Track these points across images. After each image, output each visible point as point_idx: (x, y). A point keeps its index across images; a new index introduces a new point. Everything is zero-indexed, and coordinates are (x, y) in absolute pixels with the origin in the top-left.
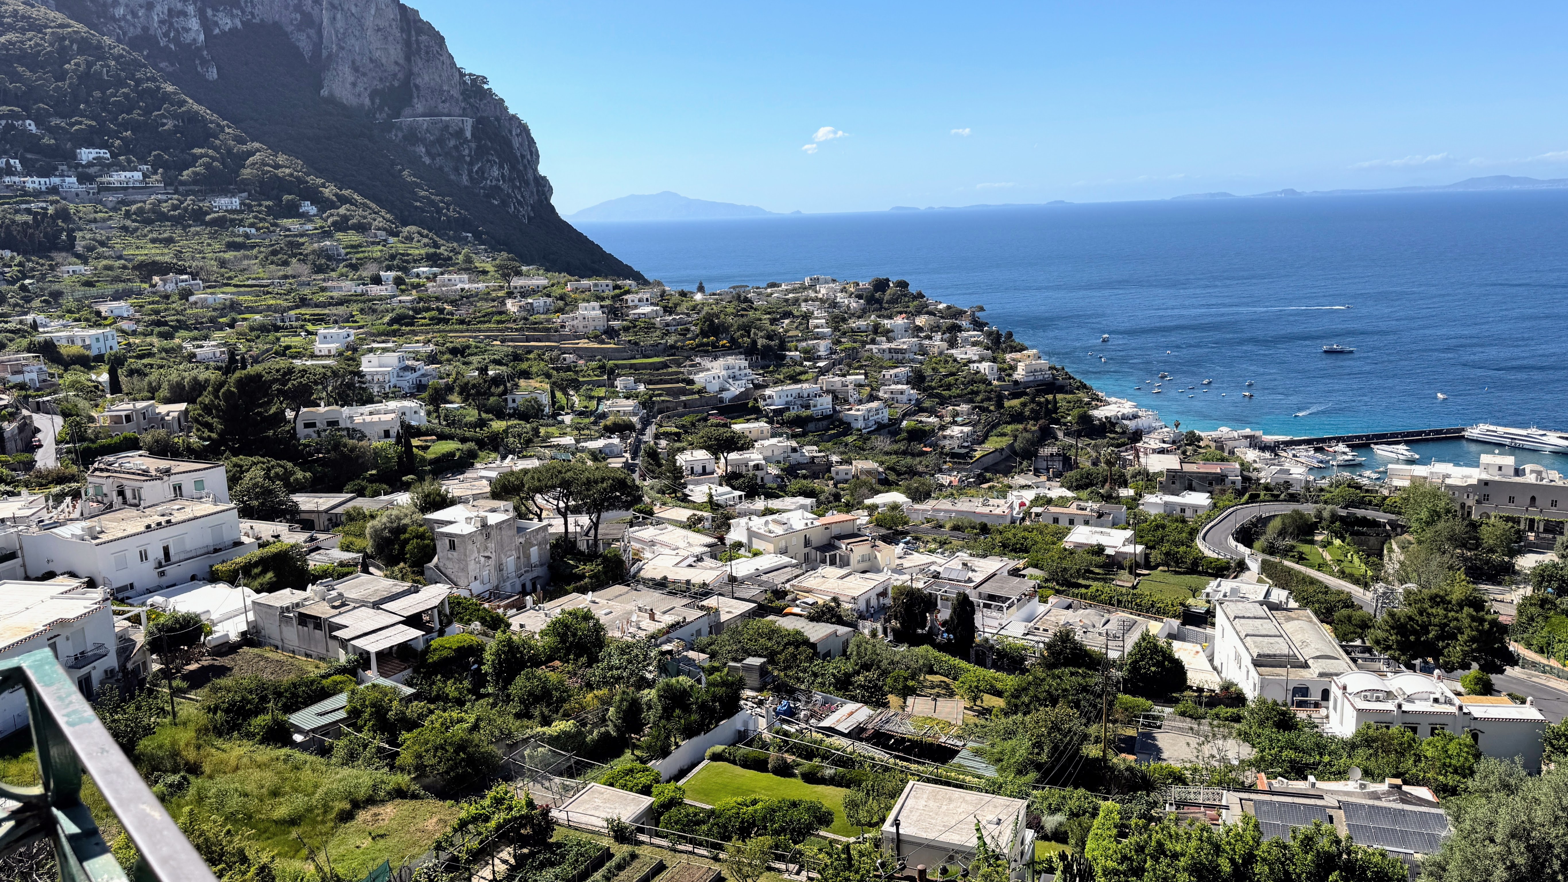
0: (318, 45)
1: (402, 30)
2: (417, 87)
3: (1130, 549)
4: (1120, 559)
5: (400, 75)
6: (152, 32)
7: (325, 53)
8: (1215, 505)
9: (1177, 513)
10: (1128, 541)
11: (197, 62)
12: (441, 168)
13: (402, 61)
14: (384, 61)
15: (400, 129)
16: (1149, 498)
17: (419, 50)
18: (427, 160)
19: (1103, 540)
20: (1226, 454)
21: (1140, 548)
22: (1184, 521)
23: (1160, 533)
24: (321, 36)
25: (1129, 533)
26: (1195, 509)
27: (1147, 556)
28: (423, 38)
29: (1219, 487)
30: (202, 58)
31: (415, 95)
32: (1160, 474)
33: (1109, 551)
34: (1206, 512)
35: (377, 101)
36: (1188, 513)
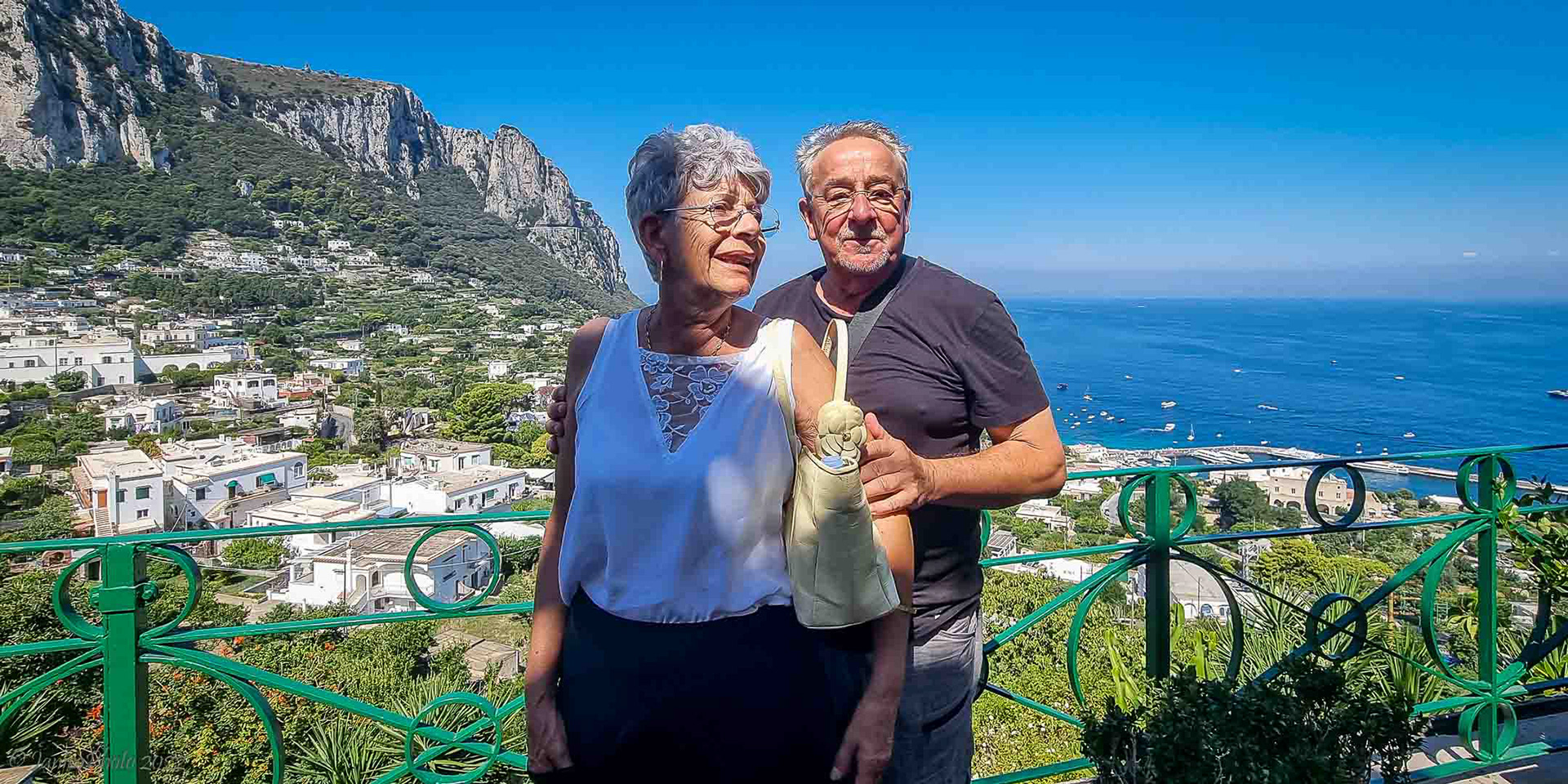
0: (484, 181)
1: (540, 172)
2: (547, 208)
5: (537, 201)
6: (381, 169)
7: (489, 186)
11: (408, 188)
12: (559, 260)
13: (539, 192)
14: (527, 190)
15: (535, 234)
17: (551, 185)
18: (550, 254)
24: (488, 175)
28: (553, 178)
30: (411, 186)
31: (545, 214)
35: (521, 216)
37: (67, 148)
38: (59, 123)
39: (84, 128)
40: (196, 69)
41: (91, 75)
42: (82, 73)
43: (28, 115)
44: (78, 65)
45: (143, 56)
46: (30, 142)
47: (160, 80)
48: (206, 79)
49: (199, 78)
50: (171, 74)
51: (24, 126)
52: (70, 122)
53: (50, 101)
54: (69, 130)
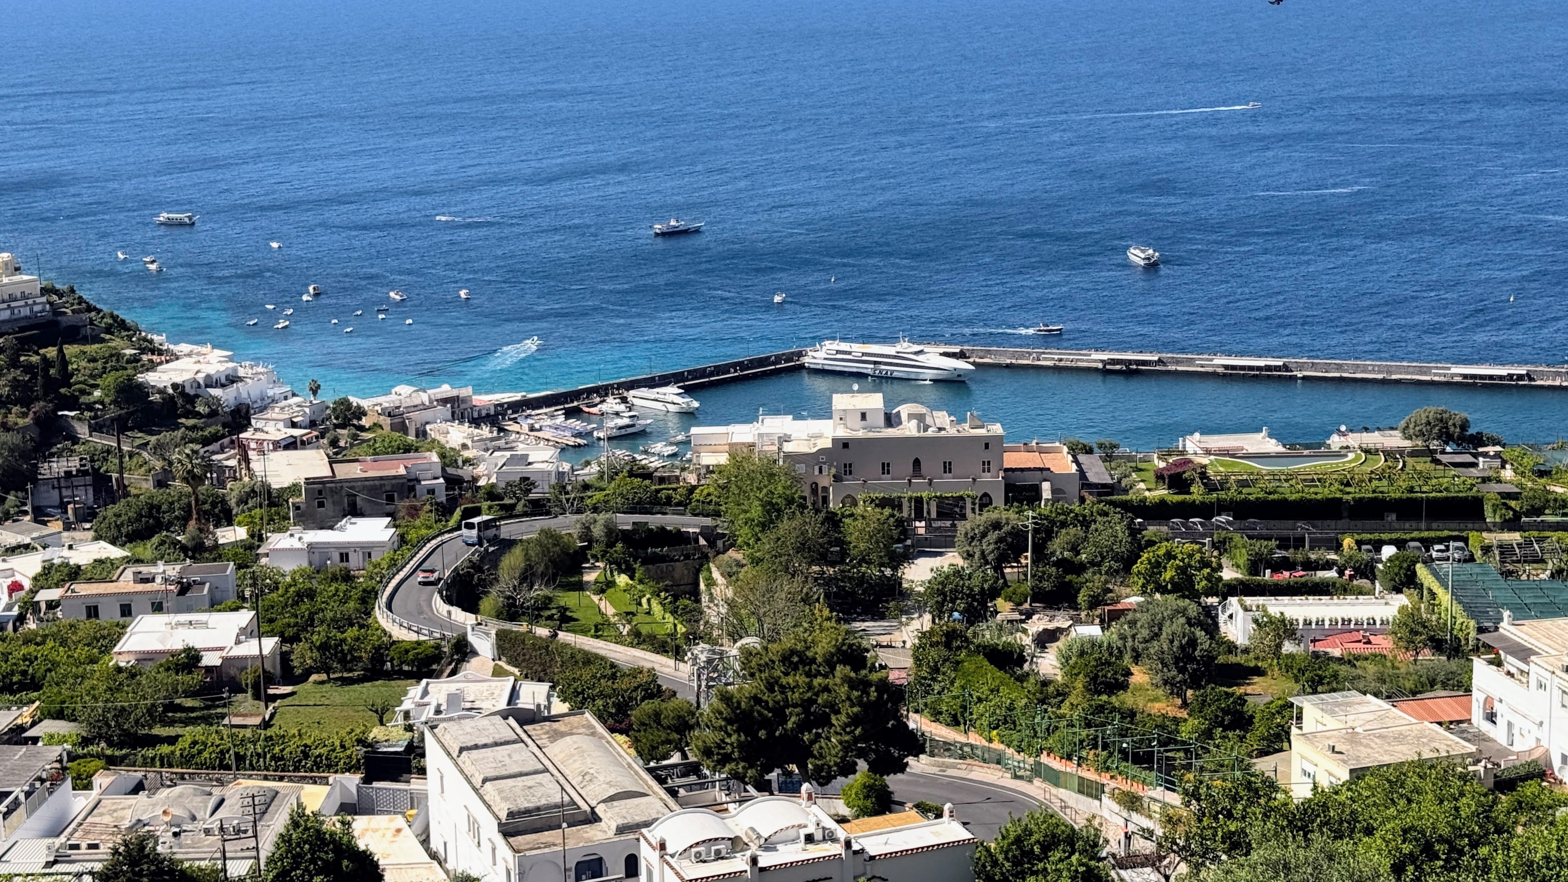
3: (250, 648)
4: (233, 672)
8: (403, 540)
9: (333, 563)
10: (245, 633)
16: (278, 541)
19: (196, 639)
20: (411, 438)
21: (270, 644)
22: (347, 577)
23: (305, 607)
25: (245, 617)
26: (367, 550)
27: (285, 658)
29: (407, 503)
32: (294, 489)
33: (210, 660)
34: (388, 554)
36: (355, 561)
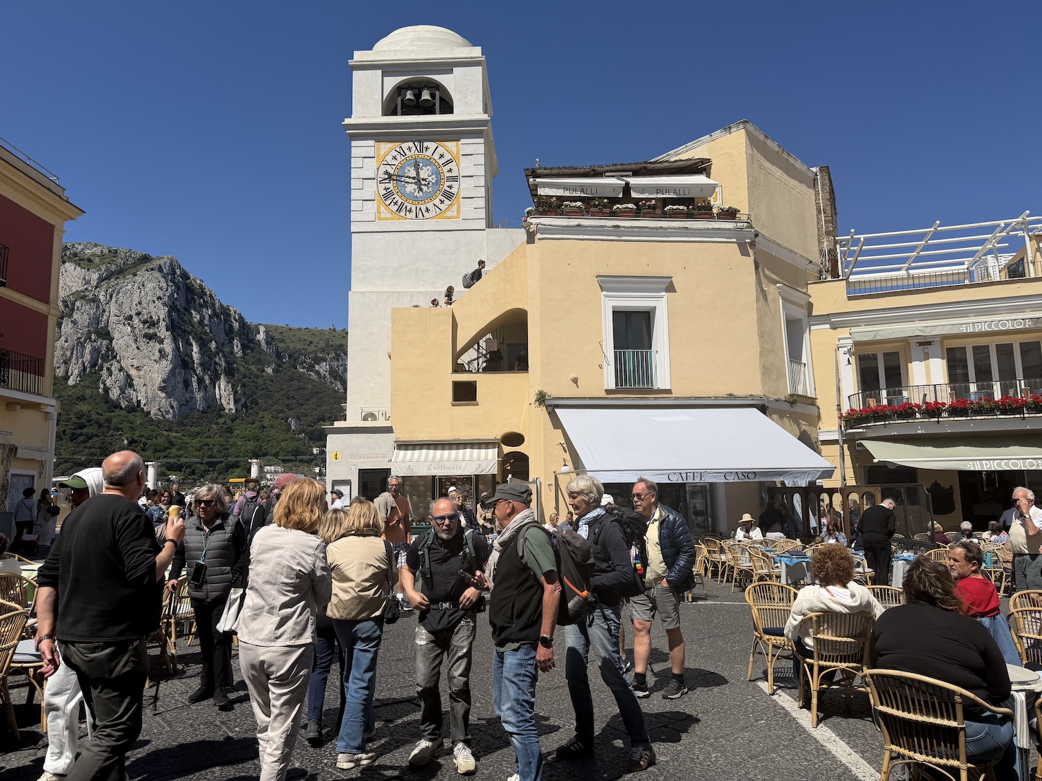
37: (184, 402)
38: (181, 386)
39: (195, 387)
40: (261, 337)
41: (201, 349)
42: (195, 348)
43: (164, 381)
44: (194, 343)
45: (230, 332)
46: (164, 400)
47: (240, 347)
48: (268, 343)
49: (263, 344)
50: (246, 342)
51: (162, 389)
52: (187, 384)
53: (177, 371)
54: (186, 390)
